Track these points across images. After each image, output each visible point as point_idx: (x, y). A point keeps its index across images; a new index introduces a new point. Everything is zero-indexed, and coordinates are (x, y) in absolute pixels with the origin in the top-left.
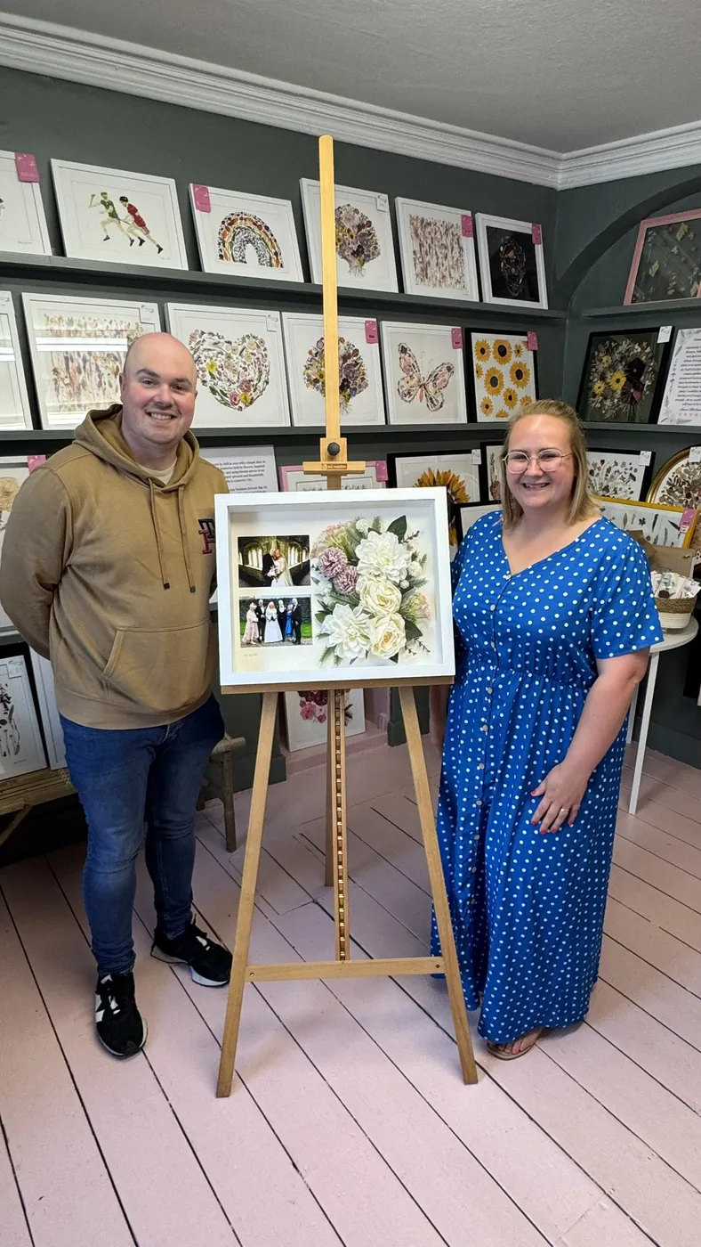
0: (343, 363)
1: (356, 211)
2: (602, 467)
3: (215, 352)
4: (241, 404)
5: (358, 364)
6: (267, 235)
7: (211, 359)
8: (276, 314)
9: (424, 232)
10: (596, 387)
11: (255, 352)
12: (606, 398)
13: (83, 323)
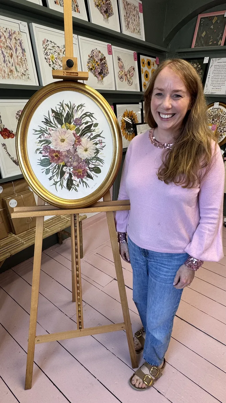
0: (101, 62)
5: (105, 63)
7: (52, 54)
8: (76, 36)
9: (127, 8)
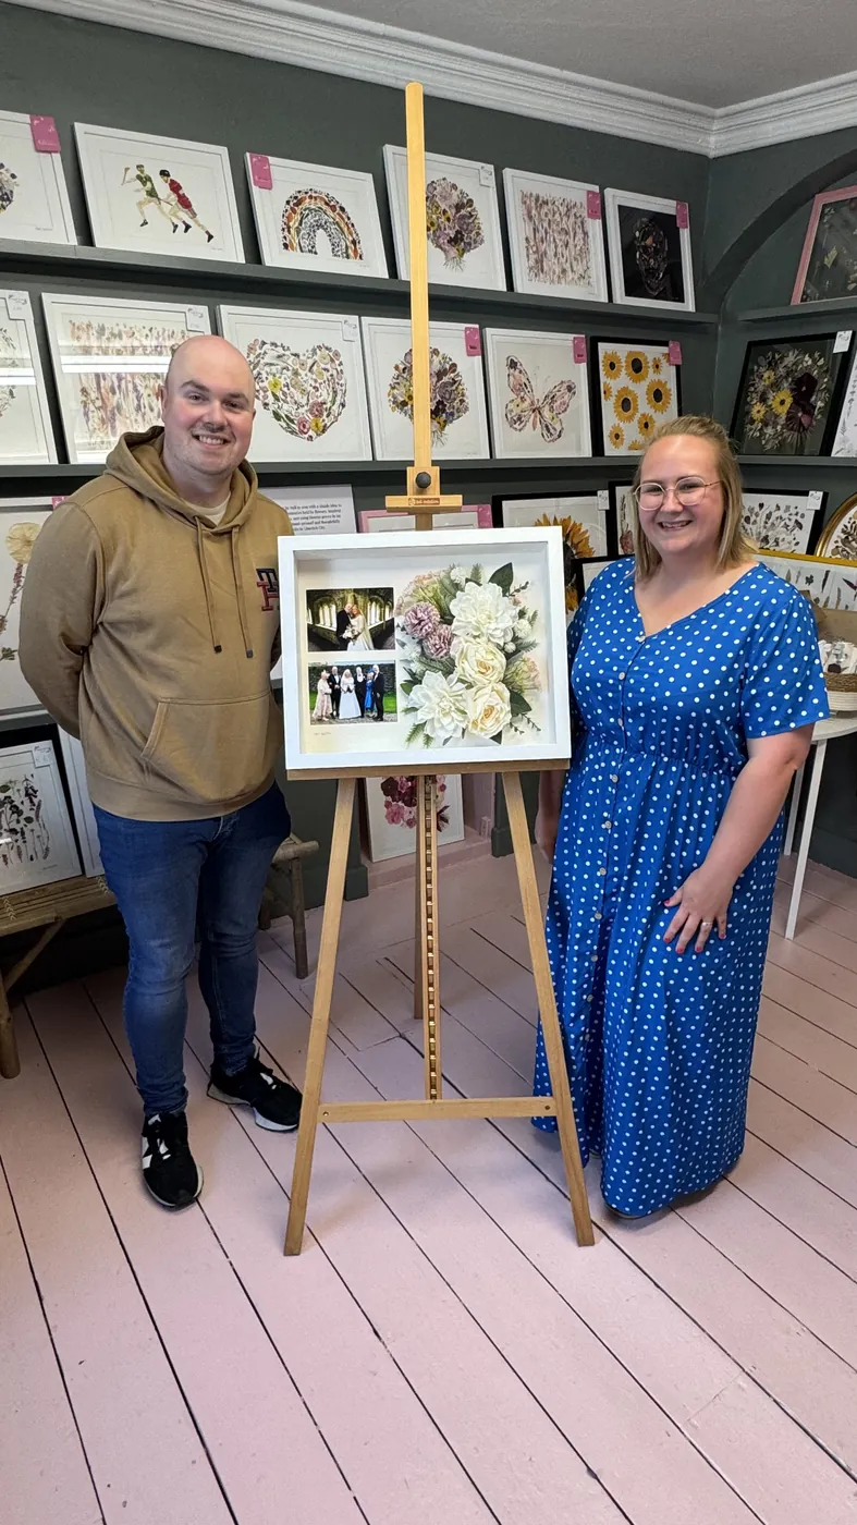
0: (438, 381)
1: (454, 187)
2: (761, 513)
3: (279, 367)
4: (311, 433)
5: (455, 382)
6: (341, 217)
7: (274, 375)
8: (354, 319)
9: (539, 214)
10: (755, 411)
11: (328, 367)
12: (766, 424)
13: (116, 332)
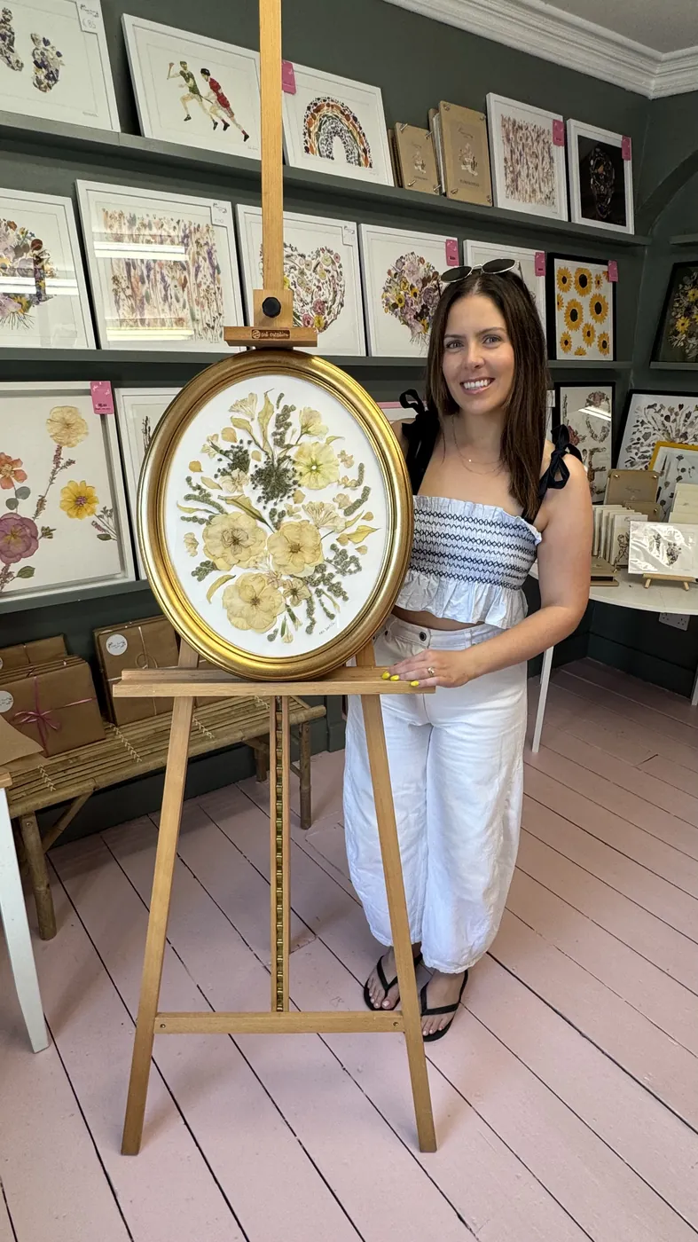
0: (423, 287)
2: (680, 413)
3: (288, 266)
6: (354, 126)
8: (352, 225)
9: (516, 137)
10: (679, 324)
11: (330, 268)
12: (689, 336)
13: (146, 222)
